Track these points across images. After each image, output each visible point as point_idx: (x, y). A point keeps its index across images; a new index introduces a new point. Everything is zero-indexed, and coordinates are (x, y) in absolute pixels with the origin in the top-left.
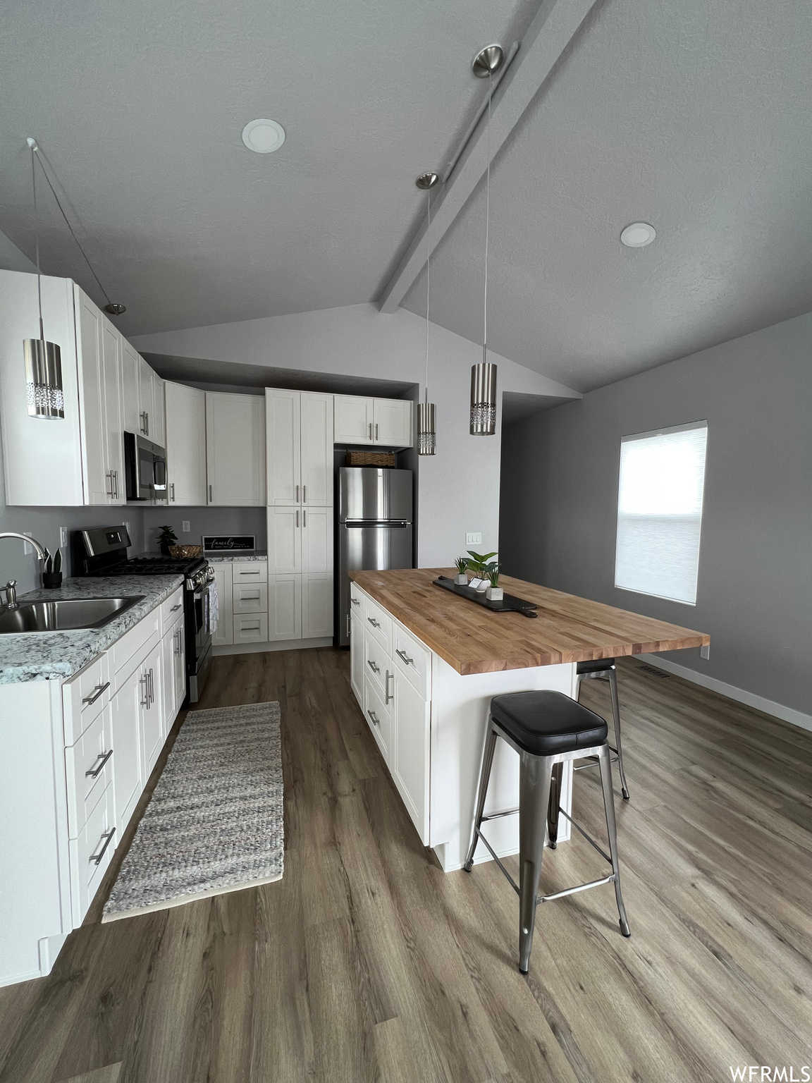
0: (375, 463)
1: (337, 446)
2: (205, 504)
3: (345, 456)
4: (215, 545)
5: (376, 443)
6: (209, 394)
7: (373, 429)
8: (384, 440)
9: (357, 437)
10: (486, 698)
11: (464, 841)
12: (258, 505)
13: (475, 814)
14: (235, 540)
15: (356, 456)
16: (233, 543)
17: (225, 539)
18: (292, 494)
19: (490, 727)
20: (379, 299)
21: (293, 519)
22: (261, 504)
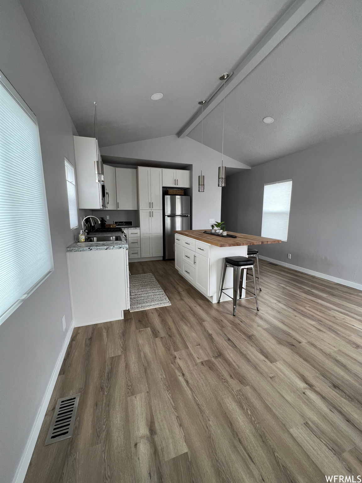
0: (177, 194)
1: (163, 187)
2: (116, 209)
3: (166, 191)
4: (118, 224)
5: (177, 186)
6: (117, 169)
7: (176, 181)
8: (180, 186)
9: (170, 184)
10: (224, 258)
11: (218, 295)
12: (134, 209)
13: (221, 289)
14: (125, 222)
15: (170, 191)
16: (125, 224)
17: (122, 222)
18: (148, 205)
19: (225, 263)
20: (179, 134)
21: (148, 214)
22: (136, 209)
